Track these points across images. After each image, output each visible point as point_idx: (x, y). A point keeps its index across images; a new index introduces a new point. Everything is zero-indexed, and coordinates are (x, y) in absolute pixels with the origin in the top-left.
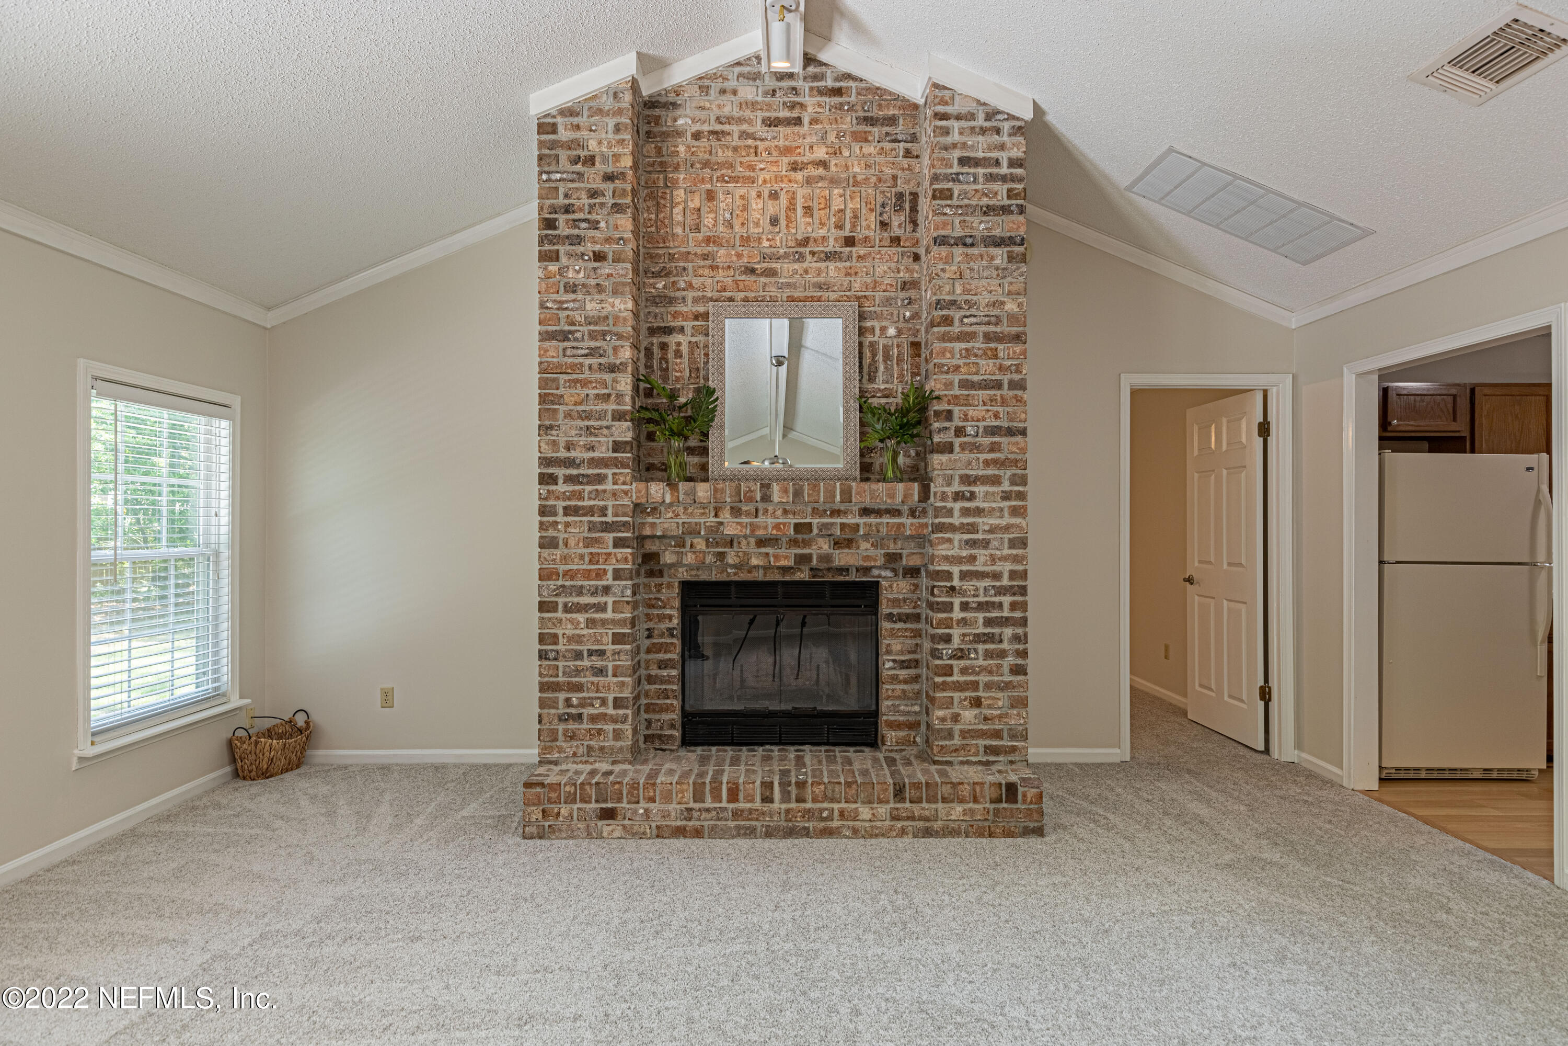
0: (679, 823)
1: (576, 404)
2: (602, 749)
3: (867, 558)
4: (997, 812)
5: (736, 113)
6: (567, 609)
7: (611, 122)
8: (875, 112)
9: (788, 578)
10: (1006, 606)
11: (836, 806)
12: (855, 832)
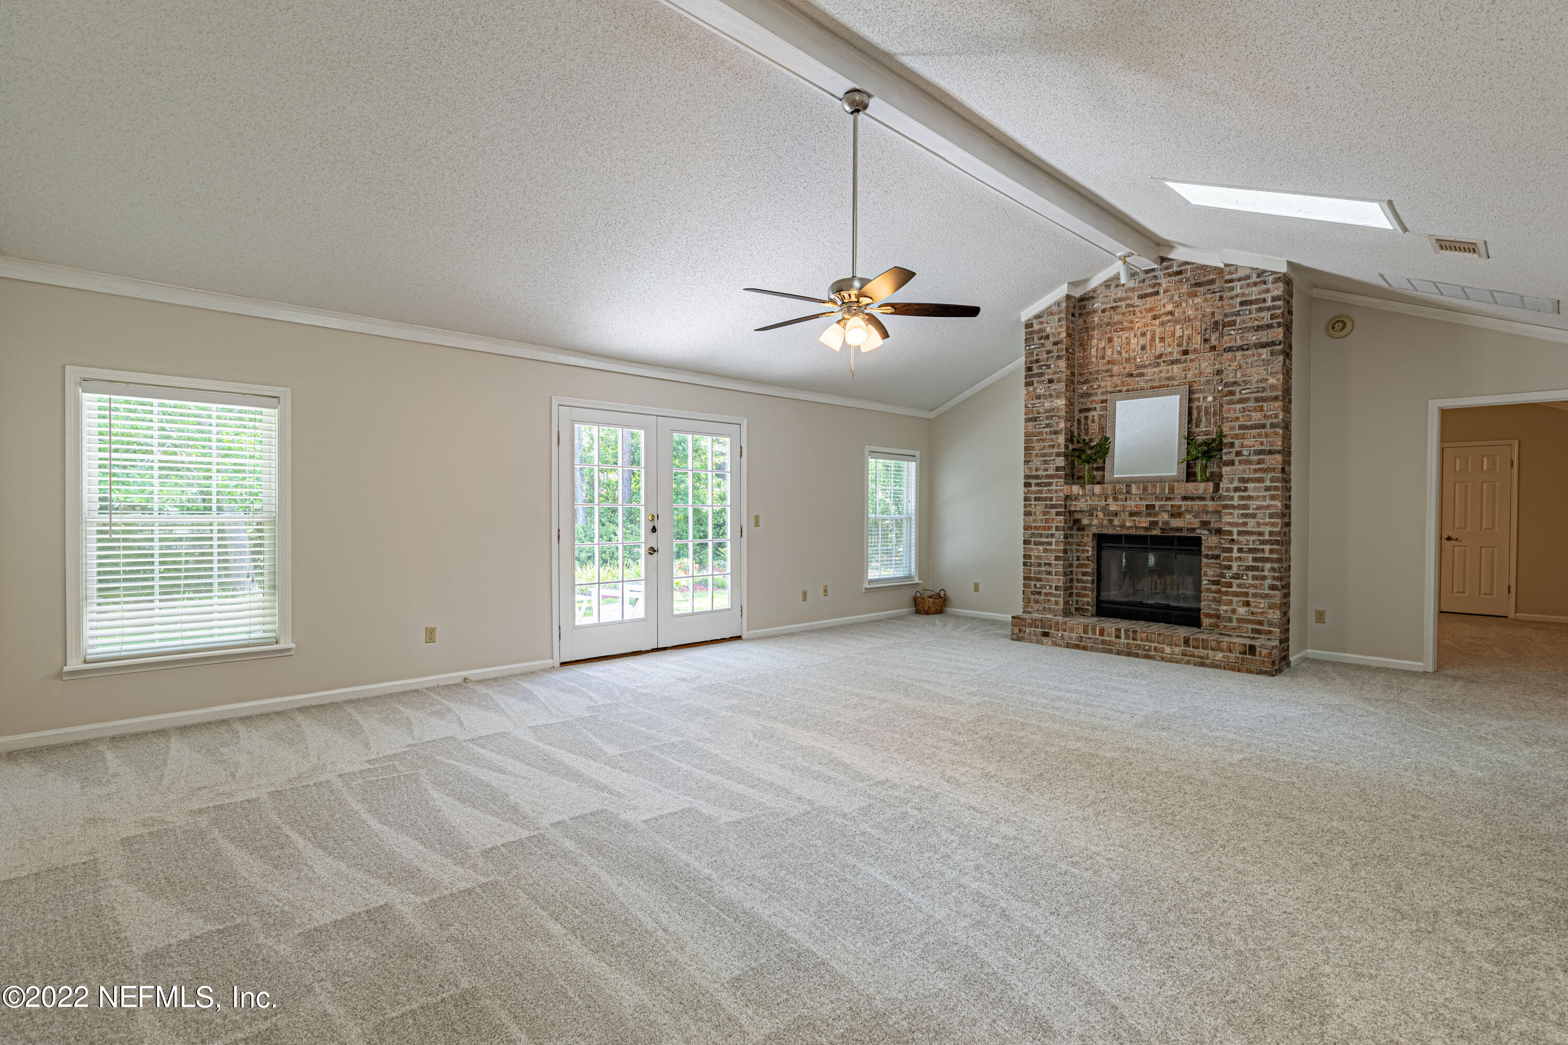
0: (1077, 643)
1: (1040, 450)
2: (1050, 608)
3: (1189, 523)
4: (1243, 659)
6: (1035, 544)
7: (1056, 317)
9: (1148, 533)
10: (1267, 551)
11: (1153, 645)
12: (1163, 659)
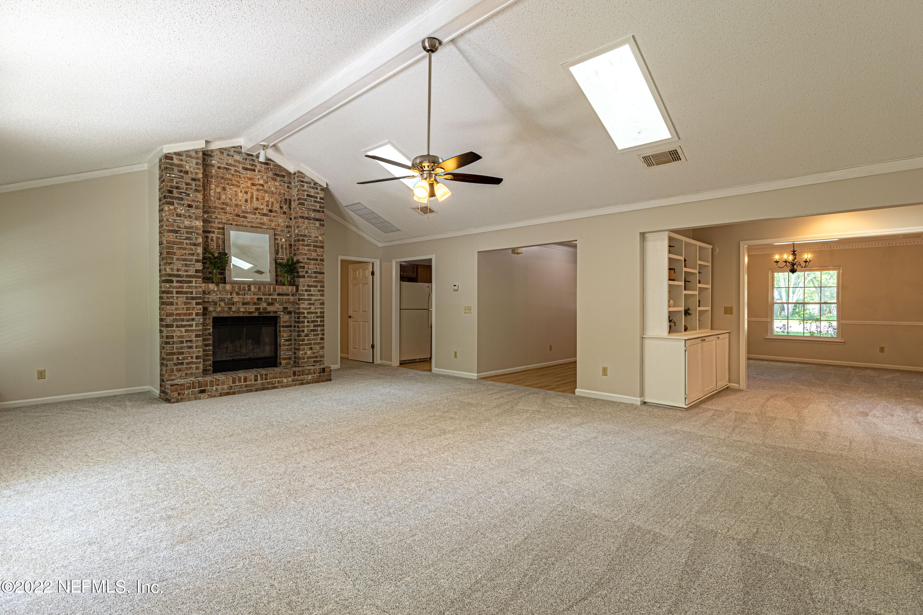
0: (227, 391)
1: (181, 256)
3: (278, 308)
4: (320, 376)
5: (233, 163)
6: (177, 326)
7: (194, 161)
8: (278, 173)
9: (251, 315)
10: (319, 321)
11: (277, 380)
12: (282, 387)
